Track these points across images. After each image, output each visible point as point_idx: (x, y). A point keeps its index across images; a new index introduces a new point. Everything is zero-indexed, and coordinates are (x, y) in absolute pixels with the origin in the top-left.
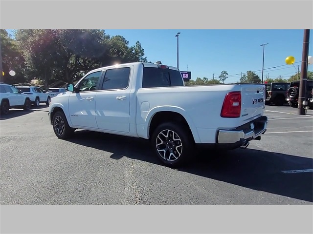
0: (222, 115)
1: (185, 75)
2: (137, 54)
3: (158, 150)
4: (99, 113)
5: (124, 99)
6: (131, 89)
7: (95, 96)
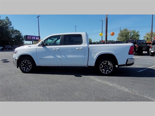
1: (37, 38)
2: (7, 24)
3: (101, 70)
4: (63, 56)
5: (81, 49)
6: (84, 45)
7: (60, 48)
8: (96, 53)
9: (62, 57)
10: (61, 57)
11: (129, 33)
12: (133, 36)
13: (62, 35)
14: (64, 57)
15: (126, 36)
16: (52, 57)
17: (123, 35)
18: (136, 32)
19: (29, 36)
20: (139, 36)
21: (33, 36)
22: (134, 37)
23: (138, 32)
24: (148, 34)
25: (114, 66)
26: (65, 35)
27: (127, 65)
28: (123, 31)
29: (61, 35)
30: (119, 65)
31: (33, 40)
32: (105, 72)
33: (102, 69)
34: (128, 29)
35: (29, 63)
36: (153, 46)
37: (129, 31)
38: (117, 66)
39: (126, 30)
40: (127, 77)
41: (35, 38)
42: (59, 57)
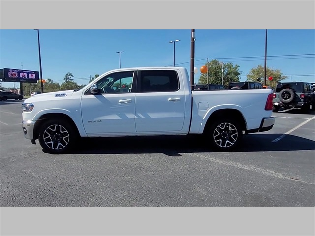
0: (266, 109)
1: (32, 75)
3: (215, 141)
4: (140, 115)
5: (178, 100)
6: (183, 91)
7: (133, 98)
8: (207, 108)
9: (138, 116)
10: (136, 117)
11: (221, 69)
12: (227, 74)
13: (136, 72)
14: (143, 117)
15: (216, 74)
16: (115, 117)
17: (211, 73)
18: (234, 67)
19: (13, 70)
20: (239, 74)
21: (22, 71)
22: (230, 76)
23: (237, 67)
24: (254, 72)
25: (240, 133)
26: (142, 72)
27: (262, 129)
28: (210, 64)
29: (133, 72)
30: (248, 129)
31: (21, 79)
32: (223, 144)
33: (216, 138)
34: (220, 61)
35: (62, 131)
36: (278, 93)
37: (221, 64)
38: (244, 132)
39: (215, 62)
40: (264, 152)
41: (26, 74)
42: (131, 116)
